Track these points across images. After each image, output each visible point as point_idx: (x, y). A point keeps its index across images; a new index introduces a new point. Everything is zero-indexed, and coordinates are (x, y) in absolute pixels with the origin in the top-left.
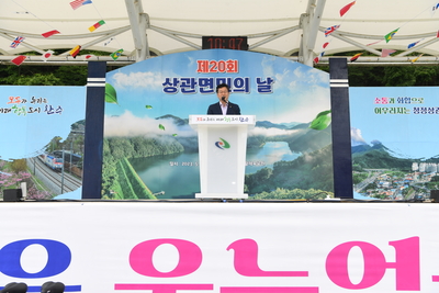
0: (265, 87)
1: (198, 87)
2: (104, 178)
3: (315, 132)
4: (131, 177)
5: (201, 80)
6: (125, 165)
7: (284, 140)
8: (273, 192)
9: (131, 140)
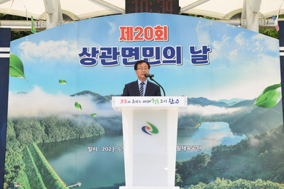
0: (201, 57)
1: (120, 58)
2: (8, 168)
3: (262, 111)
4: (41, 166)
5: (124, 50)
6: (34, 151)
7: (224, 120)
8: (212, 183)
9: (41, 122)
